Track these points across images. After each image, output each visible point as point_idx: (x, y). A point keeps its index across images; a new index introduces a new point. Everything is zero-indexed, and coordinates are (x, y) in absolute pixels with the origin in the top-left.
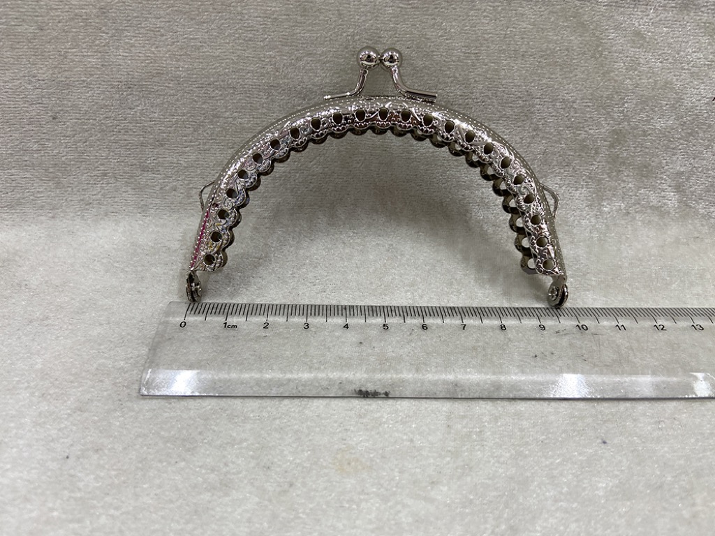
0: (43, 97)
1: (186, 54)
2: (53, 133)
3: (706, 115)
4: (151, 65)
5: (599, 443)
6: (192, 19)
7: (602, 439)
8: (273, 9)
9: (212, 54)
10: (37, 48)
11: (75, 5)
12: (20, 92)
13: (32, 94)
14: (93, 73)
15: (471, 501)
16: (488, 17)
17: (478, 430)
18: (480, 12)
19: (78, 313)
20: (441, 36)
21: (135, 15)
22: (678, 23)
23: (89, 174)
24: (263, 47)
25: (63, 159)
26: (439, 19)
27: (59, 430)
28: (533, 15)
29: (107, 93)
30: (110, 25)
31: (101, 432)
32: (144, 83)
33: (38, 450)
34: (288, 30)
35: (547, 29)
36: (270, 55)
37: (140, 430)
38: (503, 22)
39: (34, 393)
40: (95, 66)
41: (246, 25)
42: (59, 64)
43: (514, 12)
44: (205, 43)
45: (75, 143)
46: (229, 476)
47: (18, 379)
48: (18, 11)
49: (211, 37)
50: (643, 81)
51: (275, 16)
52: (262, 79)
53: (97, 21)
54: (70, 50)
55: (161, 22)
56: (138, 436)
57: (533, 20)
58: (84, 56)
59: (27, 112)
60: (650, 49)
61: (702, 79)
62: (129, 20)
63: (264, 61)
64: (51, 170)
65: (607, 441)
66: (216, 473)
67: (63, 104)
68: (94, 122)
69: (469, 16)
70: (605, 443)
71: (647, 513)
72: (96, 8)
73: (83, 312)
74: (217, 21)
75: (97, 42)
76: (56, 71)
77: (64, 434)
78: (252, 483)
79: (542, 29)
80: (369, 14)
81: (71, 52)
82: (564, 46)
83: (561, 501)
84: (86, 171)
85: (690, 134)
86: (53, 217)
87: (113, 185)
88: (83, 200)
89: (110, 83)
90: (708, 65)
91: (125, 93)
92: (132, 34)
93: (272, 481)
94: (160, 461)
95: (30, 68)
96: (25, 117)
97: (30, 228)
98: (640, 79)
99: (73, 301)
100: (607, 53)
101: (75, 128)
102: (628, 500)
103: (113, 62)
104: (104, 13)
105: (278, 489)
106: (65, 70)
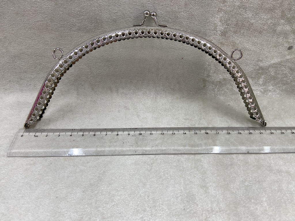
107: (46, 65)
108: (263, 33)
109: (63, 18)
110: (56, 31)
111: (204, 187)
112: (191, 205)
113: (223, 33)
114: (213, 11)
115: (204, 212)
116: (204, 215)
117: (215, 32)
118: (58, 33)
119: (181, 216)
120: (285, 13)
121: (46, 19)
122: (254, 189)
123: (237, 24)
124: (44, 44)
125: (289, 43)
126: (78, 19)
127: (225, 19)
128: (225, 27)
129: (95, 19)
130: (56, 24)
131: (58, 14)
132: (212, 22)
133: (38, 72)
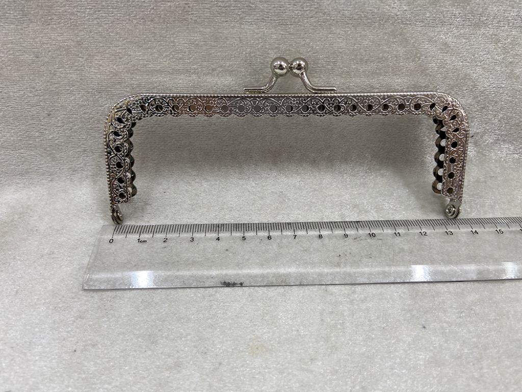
0: (41, 101)
1: (137, 69)
2: (49, 125)
3: (493, 95)
4: (114, 77)
5: (421, 328)
6: (140, 47)
7: (423, 325)
8: (195, 38)
9: (155, 68)
10: (36, 70)
11: (60, 40)
12: (25, 99)
13: (33, 100)
14: (74, 84)
15: (337, 371)
16: (341, 38)
17: (341, 322)
18: (336, 35)
19: (73, 248)
20: (310, 51)
21: (101, 45)
22: (473, 36)
23: (74, 150)
24: (189, 63)
25: (56, 142)
26: (308, 41)
27: (68, 332)
28: (372, 36)
29: (85, 97)
30: (84, 52)
31: (95, 333)
32: (110, 89)
33: (56, 346)
34: (205, 51)
35: (382, 44)
36: (195, 68)
37: (121, 330)
38: (351, 41)
39: (49, 307)
40: (76, 80)
41: (177, 49)
42: (51, 79)
43: (359, 34)
44: (150, 62)
45: (64, 130)
46: (180, 360)
47: (37, 297)
48: (21, 46)
49: (154, 58)
50: (449, 74)
51: (197, 43)
52: (189, 84)
53: (76, 50)
54: (58, 70)
55: (119, 49)
56: (119, 334)
57: (372, 39)
58: (67, 73)
59: (30, 112)
60: (454, 53)
61: (491, 72)
62: (98, 49)
63: (190, 72)
64: (48, 149)
65: (426, 326)
66: (171, 357)
67: (55, 106)
68: (77, 116)
69: (328, 38)
70: (424, 327)
71: (451, 375)
72: (74, 42)
73: (77, 248)
74: (157, 47)
75: (76, 64)
76: (49, 84)
77: (71, 335)
78: (195, 364)
79: (379, 45)
80: (260, 39)
81: (59, 71)
82: (393, 54)
83: (395, 369)
84: (72, 149)
85: (483, 108)
86: (51, 181)
87: (91, 157)
88: (70, 168)
89: (86, 90)
90: (494, 62)
91: (97, 97)
92: (101, 58)
93: (207, 362)
94: (135, 351)
95: (31, 83)
96: (29, 115)
97: (36, 189)
98: (447, 74)
99: (69, 241)
100: (423, 58)
101: (64, 121)
102: (439, 367)
103: (87, 77)
104: (80, 45)
105: (213, 367)
106: (55, 83)
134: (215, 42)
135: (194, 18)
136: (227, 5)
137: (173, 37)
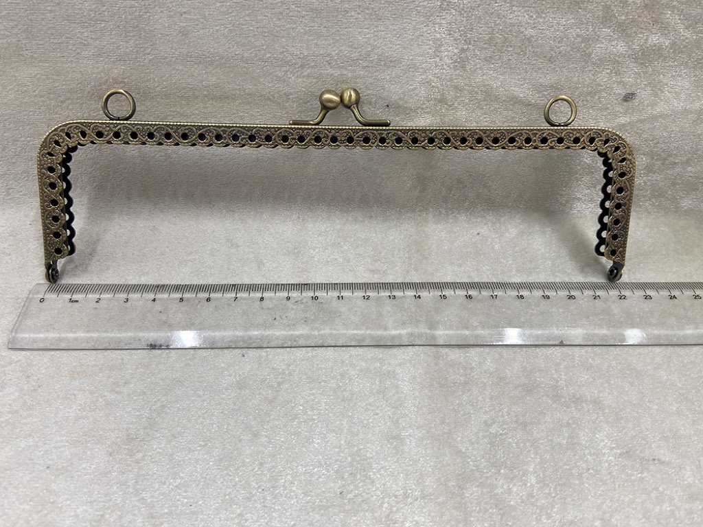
107: (29, 142)
108: (557, 63)
109: (57, 27)
110: (43, 59)
111: (395, 439)
112: (359, 483)
113: (459, 63)
114: (429, 7)
115: (386, 500)
116: (386, 505)
117: (437, 59)
118: (48, 65)
119: (330, 509)
120: (612, 11)
121: (15, 31)
122: (510, 444)
123: (491, 39)
124: (17, 91)
125: (624, 84)
126: (92, 29)
127: (461, 29)
128: (463, 48)
129: (134, 28)
130: (42, 42)
131: (43, 19)
132: (428, 35)
133: (12, 158)
134: (57, 75)
135: (30, 54)
136: (59, 41)
137: (14, 72)
